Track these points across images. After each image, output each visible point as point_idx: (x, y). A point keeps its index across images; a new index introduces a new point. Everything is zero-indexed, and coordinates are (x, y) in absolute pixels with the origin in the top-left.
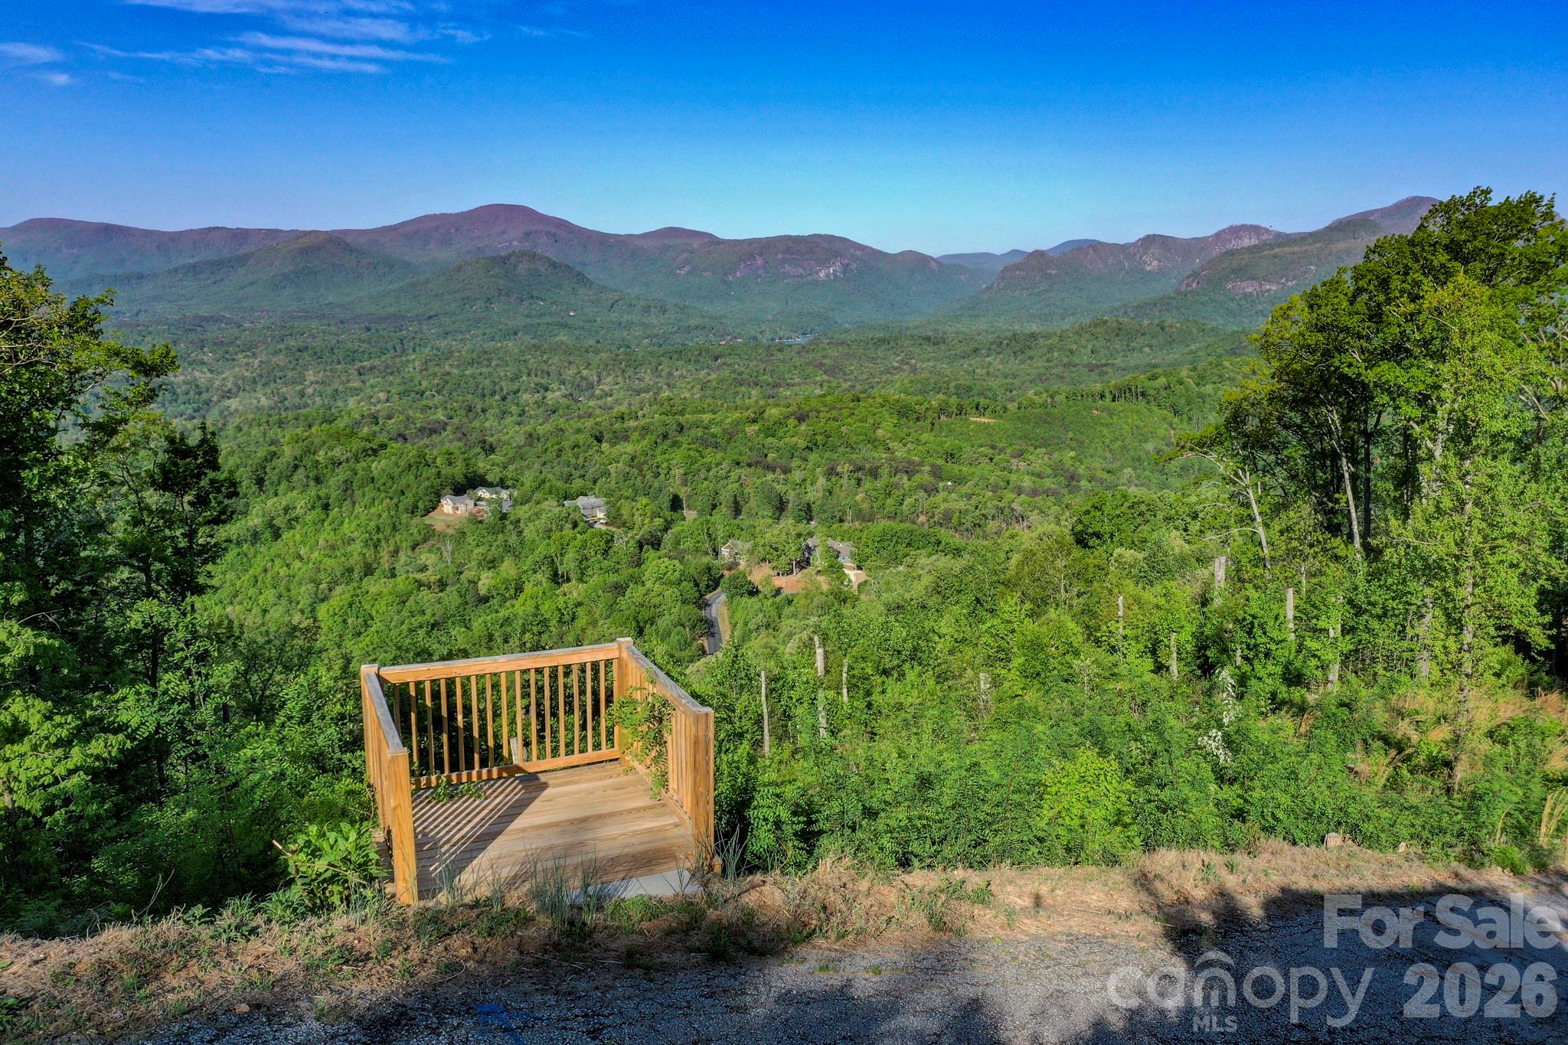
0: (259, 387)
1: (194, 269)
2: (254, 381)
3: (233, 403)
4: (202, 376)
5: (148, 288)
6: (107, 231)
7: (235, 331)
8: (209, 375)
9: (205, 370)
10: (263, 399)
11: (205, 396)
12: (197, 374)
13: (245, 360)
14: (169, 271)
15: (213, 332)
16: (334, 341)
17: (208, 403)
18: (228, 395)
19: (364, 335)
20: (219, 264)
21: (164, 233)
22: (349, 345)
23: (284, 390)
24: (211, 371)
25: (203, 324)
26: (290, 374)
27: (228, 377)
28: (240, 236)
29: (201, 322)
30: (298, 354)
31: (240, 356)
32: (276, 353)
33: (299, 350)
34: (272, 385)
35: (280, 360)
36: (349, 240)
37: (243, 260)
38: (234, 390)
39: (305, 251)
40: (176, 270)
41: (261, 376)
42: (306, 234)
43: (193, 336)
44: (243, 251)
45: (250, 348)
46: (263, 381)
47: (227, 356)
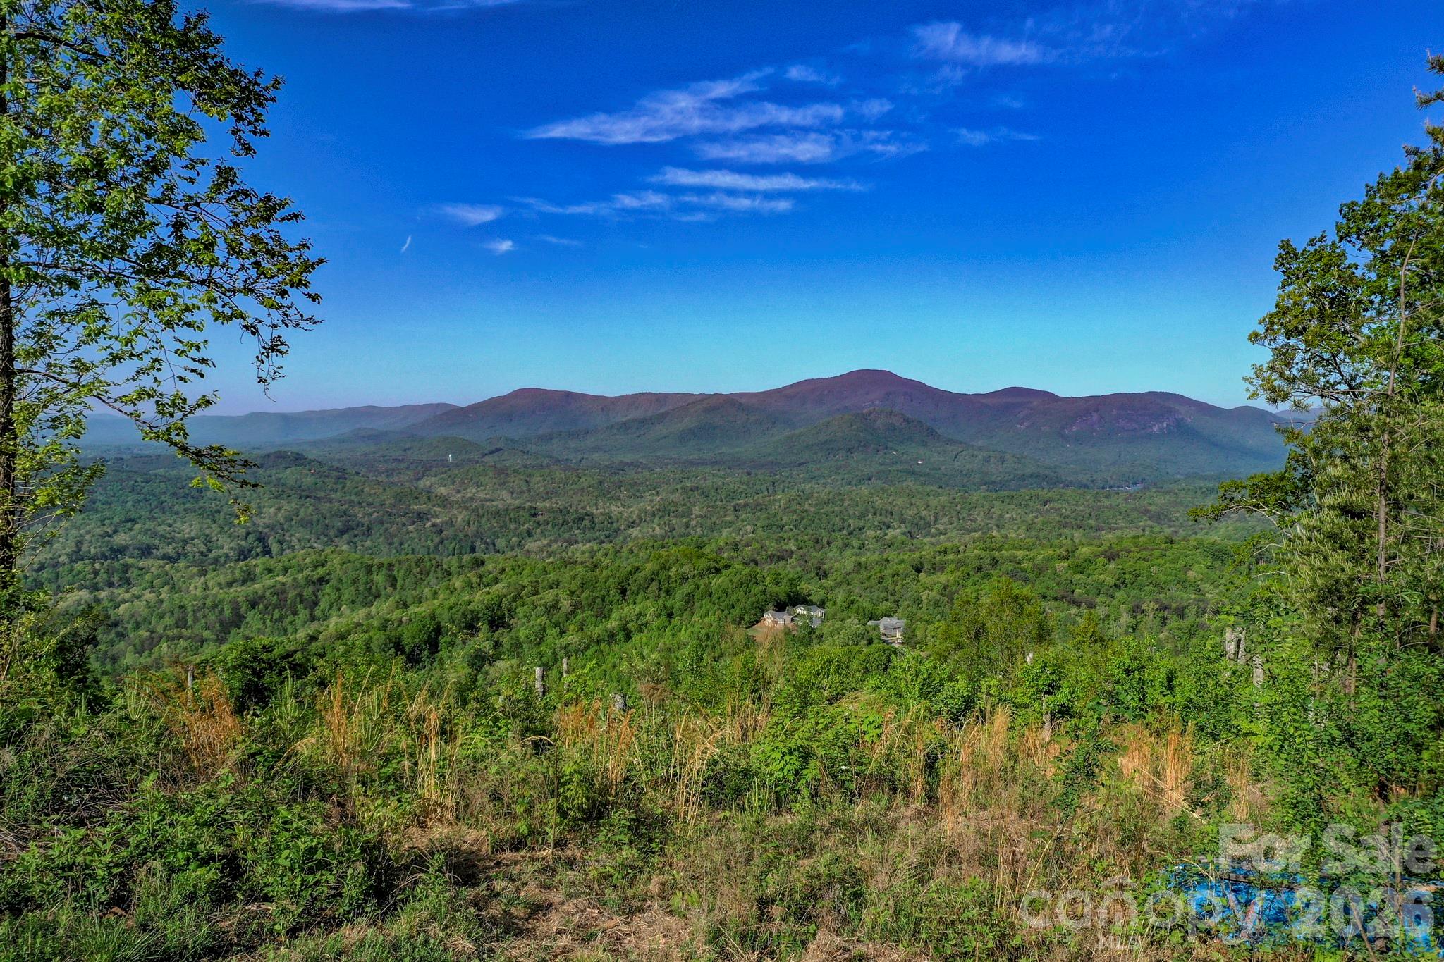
0: (656, 520)
1: (625, 427)
2: (654, 514)
3: (635, 532)
4: (615, 509)
5: (591, 440)
6: (568, 397)
7: (646, 473)
8: (621, 509)
9: (619, 504)
10: (657, 529)
11: (615, 525)
12: (613, 508)
13: (650, 498)
14: (607, 428)
15: (631, 475)
16: (720, 483)
17: (617, 531)
18: (632, 524)
19: (745, 478)
20: (642, 422)
21: (607, 398)
22: (732, 486)
23: (674, 521)
24: (623, 506)
25: (626, 468)
26: (681, 509)
27: (634, 510)
28: (662, 398)
29: (622, 468)
30: (690, 493)
31: (647, 494)
32: (673, 492)
33: (692, 490)
34: (667, 518)
35: (676, 497)
36: (743, 401)
37: (662, 418)
38: (637, 521)
39: (707, 411)
40: (612, 426)
41: (659, 510)
42: (709, 396)
43: (616, 478)
44: (662, 411)
45: (654, 488)
46: (660, 514)
47: (638, 494)
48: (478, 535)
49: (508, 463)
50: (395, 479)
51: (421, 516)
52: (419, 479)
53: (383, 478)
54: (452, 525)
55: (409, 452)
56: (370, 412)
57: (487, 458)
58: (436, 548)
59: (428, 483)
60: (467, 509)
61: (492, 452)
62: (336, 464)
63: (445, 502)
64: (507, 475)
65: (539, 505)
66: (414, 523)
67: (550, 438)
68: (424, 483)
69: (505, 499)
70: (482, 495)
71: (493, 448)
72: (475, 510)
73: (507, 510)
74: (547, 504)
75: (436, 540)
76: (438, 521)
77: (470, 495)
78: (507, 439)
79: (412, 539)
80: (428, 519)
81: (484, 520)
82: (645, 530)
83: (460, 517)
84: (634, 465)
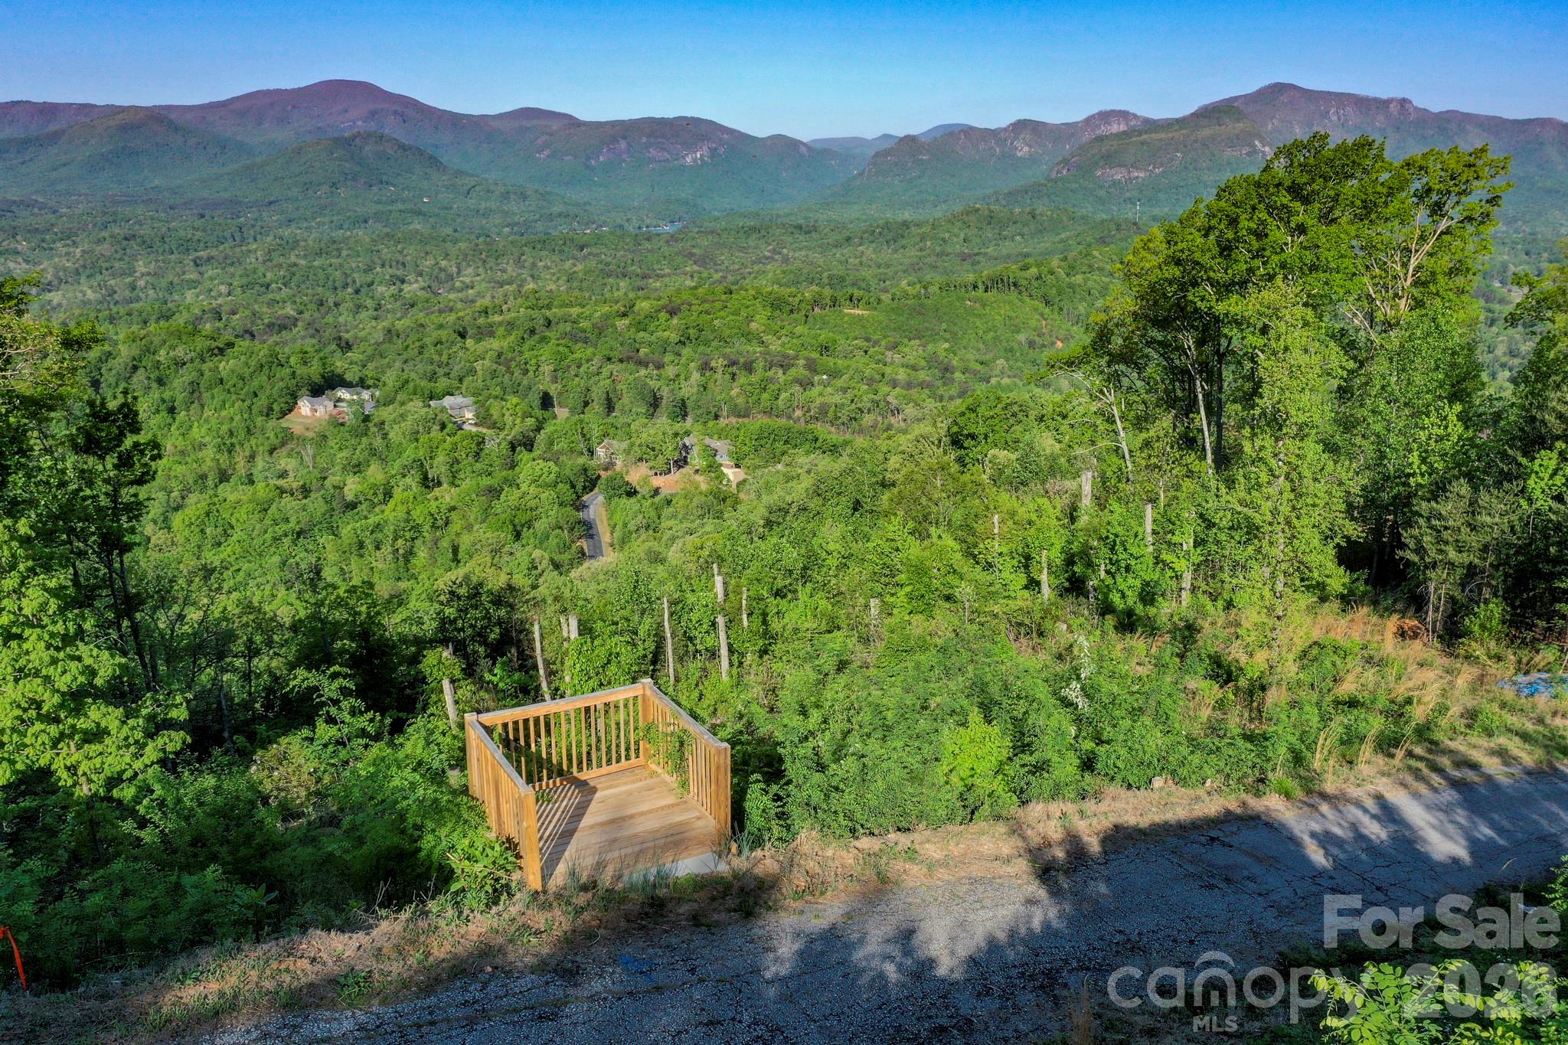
0: (83, 279)
2: (77, 273)
3: (55, 297)
4: (17, 267)
7: (51, 218)
8: (24, 265)
9: (20, 260)
10: (89, 292)
12: (12, 265)
13: (64, 250)
15: (26, 219)
16: (164, 230)
18: (49, 287)
19: (199, 223)
20: (25, 143)
22: (182, 233)
23: (112, 282)
24: (27, 262)
25: (14, 208)
26: (117, 265)
27: (47, 268)
28: (49, 110)
29: (8, 208)
30: (125, 242)
31: (59, 245)
32: (100, 241)
33: (126, 239)
34: (99, 277)
35: (105, 249)
36: (173, 116)
37: (54, 138)
38: (55, 283)
39: (124, 129)
41: (84, 267)
42: (124, 109)
44: (53, 127)
45: (69, 236)
46: (88, 272)
47: (45, 245)
82: (70, 295)
84: (29, 205)
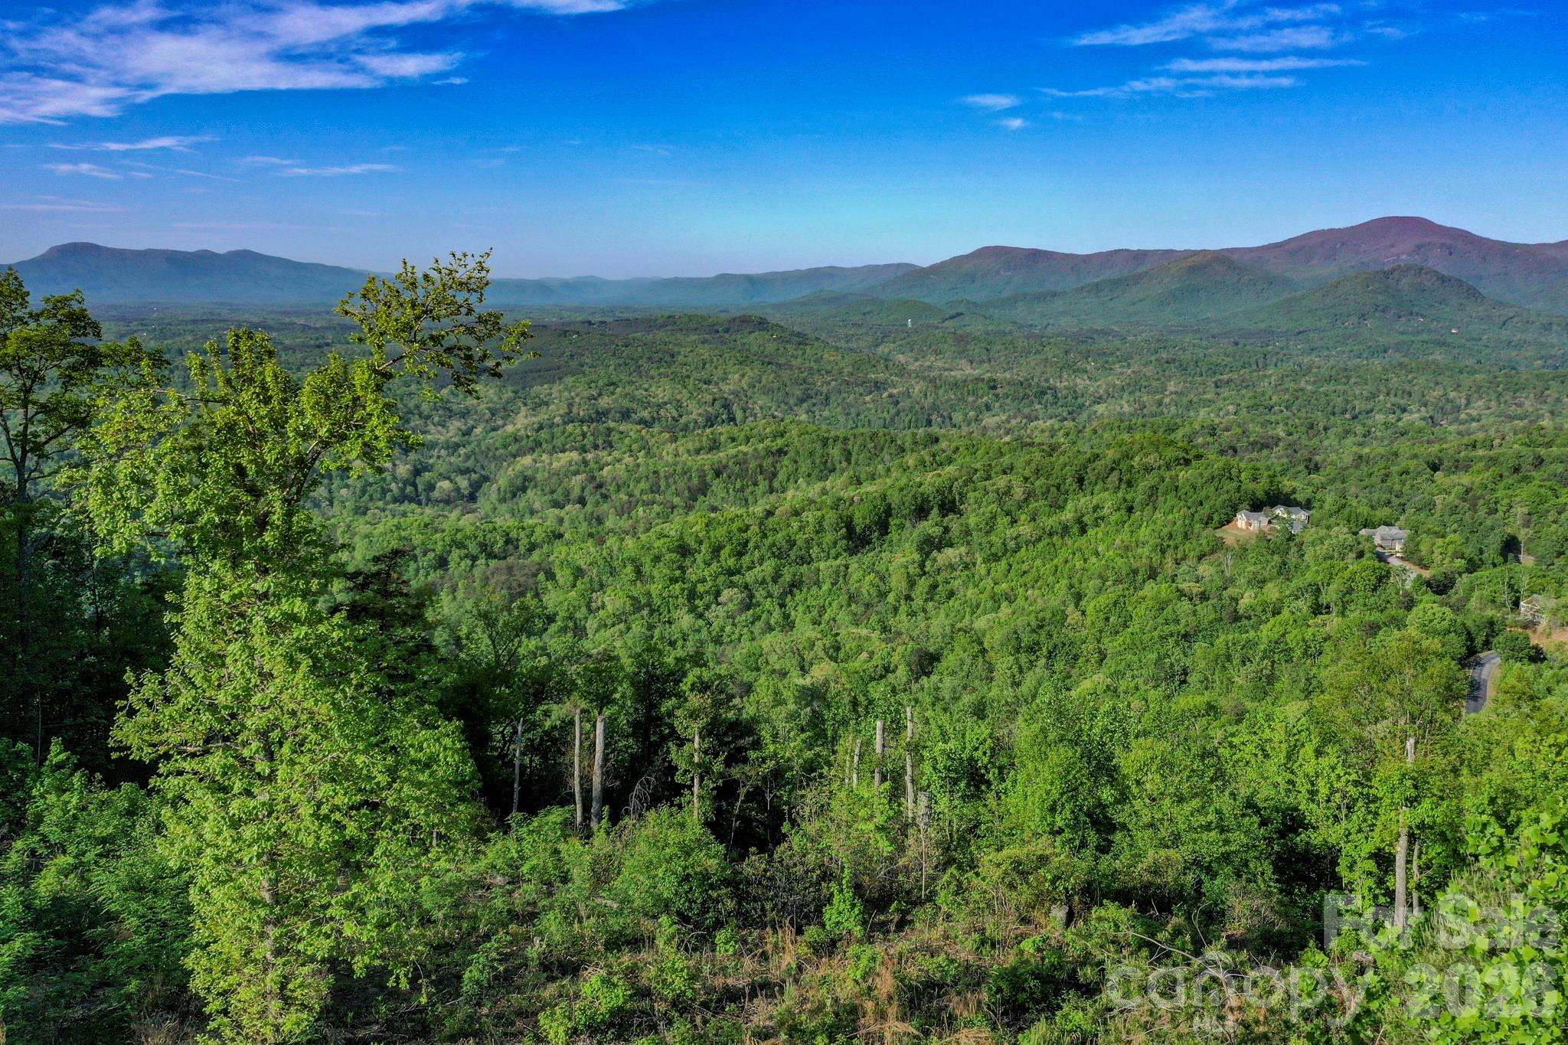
0: (1125, 395)
1: (1097, 288)
2: (1123, 389)
3: (1100, 409)
4: (1081, 382)
5: (1058, 304)
6: (1036, 255)
7: (1117, 342)
8: (1087, 382)
9: (1085, 377)
10: (1126, 406)
11: (1080, 400)
12: (1078, 381)
13: (1120, 370)
14: (1077, 290)
15: (1101, 344)
16: (1201, 355)
17: (1081, 407)
18: (1098, 400)
19: (1231, 349)
20: (1116, 283)
21: (1078, 256)
22: (1214, 359)
23: (1146, 398)
24: (1090, 379)
25: (1095, 336)
26: (1154, 384)
27: (1101, 386)
28: (1141, 256)
29: (1091, 336)
30: (1166, 365)
31: (1117, 366)
32: (1147, 364)
33: (1168, 362)
34: (1138, 394)
35: (1149, 371)
36: (1235, 257)
37: (1138, 279)
38: (1104, 397)
39: (1192, 270)
40: (1082, 288)
41: (1129, 385)
42: (1195, 253)
43: (1083, 347)
44: (1140, 270)
45: (1126, 359)
46: (1130, 389)
47: (1107, 366)
48: (935, 407)
49: (968, 330)
50: (854, 345)
51: (878, 386)
52: (877, 346)
53: (842, 344)
54: (909, 396)
55: (868, 317)
56: (831, 273)
57: (948, 323)
58: (892, 419)
59: (886, 350)
60: (924, 379)
61: (952, 317)
62: (797, 329)
63: (902, 371)
64: (967, 343)
65: (1000, 376)
66: (870, 393)
67: (1013, 301)
68: (883, 350)
69: (965, 370)
70: (940, 364)
71: (954, 312)
72: (933, 381)
73: (965, 381)
74: (1008, 375)
75: (893, 411)
76: (895, 391)
77: (928, 364)
78: (969, 302)
79: (869, 409)
80: (885, 389)
81: (941, 392)
82: (1112, 407)
83: (917, 388)
84: (1104, 333)
